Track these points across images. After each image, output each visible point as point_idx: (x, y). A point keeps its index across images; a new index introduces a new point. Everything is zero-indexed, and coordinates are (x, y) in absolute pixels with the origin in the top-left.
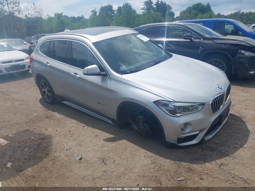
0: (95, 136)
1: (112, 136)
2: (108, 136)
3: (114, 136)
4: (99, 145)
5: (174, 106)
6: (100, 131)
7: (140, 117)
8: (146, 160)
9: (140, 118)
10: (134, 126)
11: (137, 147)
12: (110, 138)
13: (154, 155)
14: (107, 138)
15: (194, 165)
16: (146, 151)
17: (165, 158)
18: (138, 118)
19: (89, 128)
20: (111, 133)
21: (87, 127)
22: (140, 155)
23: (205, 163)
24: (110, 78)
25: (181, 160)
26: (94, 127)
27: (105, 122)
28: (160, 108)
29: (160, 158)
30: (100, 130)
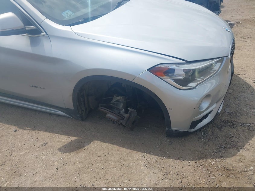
0: (42, 145)
1: (72, 138)
2: (66, 139)
3: (77, 138)
4: (56, 163)
5: (184, 70)
6: (48, 134)
7: (118, 98)
8: (151, 174)
9: (118, 101)
10: (109, 115)
11: (124, 150)
12: (70, 143)
13: (159, 159)
14: (65, 143)
15: (228, 160)
16: (142, 154)
17: (179, 159)
18: (114, 100)
19: (25, 131)
20: (69, 134)
21: (21, 130)
22: (136, 165)
23: (239, 151)
24: (48, 36)
25: (204, 157)
26: (34, 128)
27: (51, 114)
28: (161, 79)
29: (172, 162)
30: (46, 131)
